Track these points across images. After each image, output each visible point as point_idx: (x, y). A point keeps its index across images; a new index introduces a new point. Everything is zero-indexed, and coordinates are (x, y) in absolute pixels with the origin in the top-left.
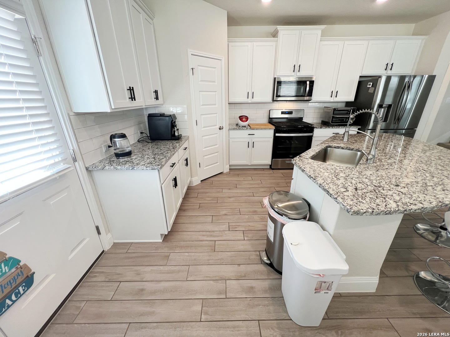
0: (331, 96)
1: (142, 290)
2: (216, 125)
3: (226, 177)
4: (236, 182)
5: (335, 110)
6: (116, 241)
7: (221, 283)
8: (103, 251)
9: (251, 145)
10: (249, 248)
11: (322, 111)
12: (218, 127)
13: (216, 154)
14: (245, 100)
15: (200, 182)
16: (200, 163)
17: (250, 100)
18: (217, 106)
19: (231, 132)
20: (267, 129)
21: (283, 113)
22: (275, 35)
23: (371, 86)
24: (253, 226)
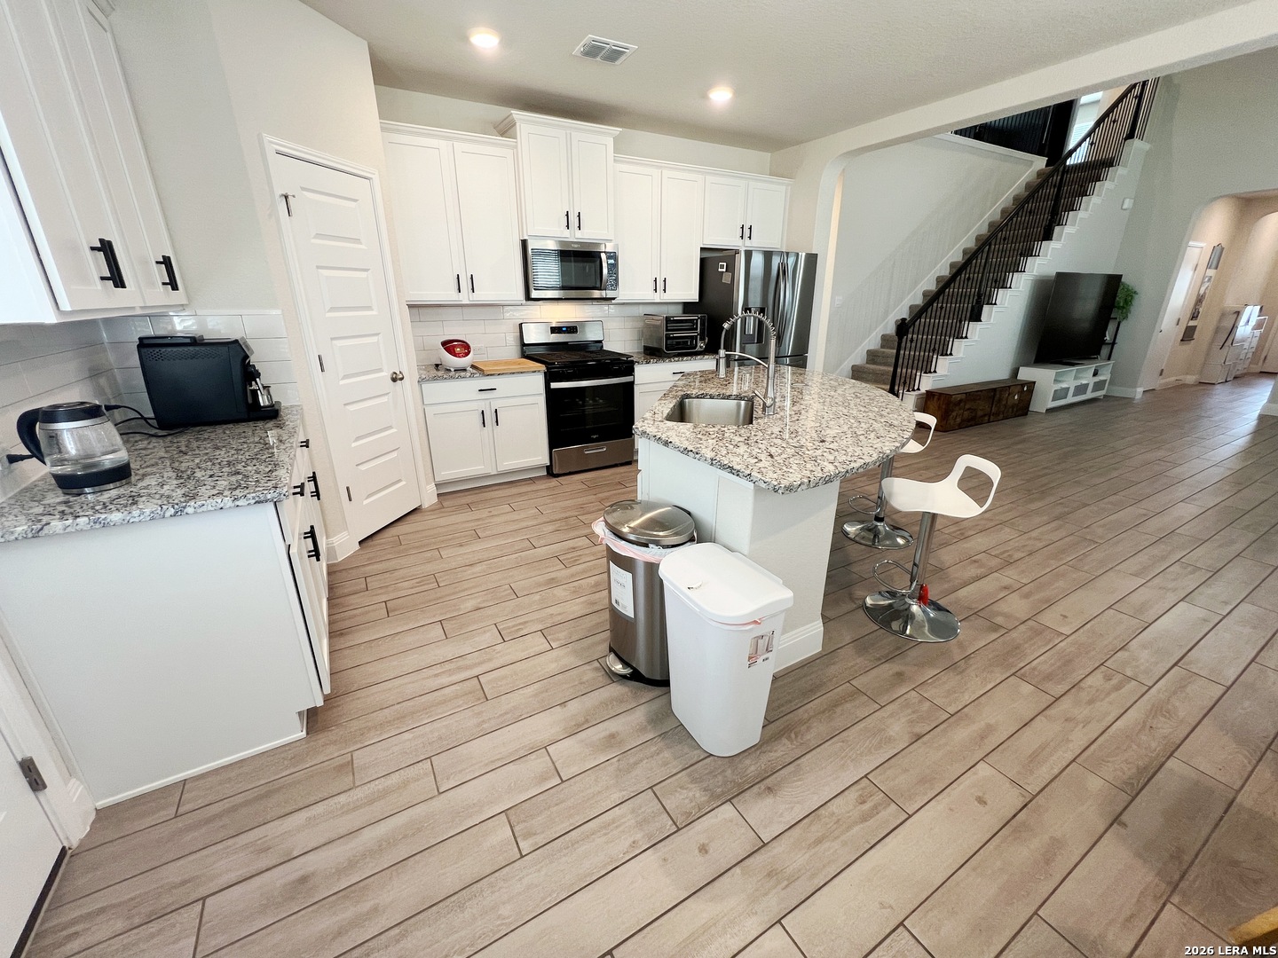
0: (656, 290)
1: (304, 879)
2: (380, 370)
3: (433, 517)
4: (473, 524)
5: (668, 320)
6: (101, 804)
7: (535, 759)
8: (63, 851)
9: (489, 418)
10: (571, 661)
11: (640, 324)
12: (387, 374)
13: (394, 454)
14: (449, 295)
15: (357, 547)
16: (348, 488)
17: (465, 298)
18: (374, 313)
19: (425, 386)
20: (528, 372)
21: (554, 330)
22: (507, 131)
23: (724, 270)
24: (560, 614)
